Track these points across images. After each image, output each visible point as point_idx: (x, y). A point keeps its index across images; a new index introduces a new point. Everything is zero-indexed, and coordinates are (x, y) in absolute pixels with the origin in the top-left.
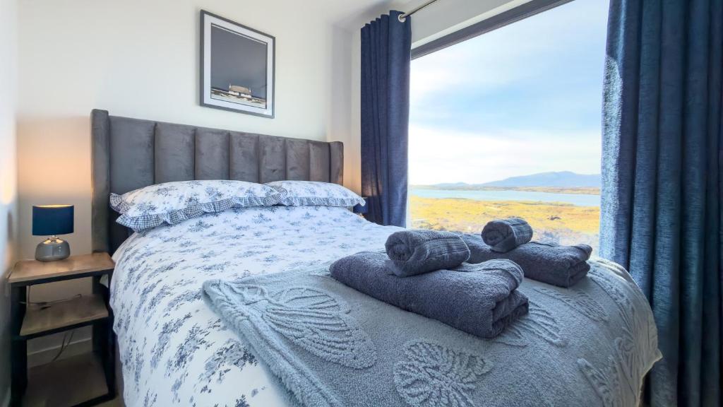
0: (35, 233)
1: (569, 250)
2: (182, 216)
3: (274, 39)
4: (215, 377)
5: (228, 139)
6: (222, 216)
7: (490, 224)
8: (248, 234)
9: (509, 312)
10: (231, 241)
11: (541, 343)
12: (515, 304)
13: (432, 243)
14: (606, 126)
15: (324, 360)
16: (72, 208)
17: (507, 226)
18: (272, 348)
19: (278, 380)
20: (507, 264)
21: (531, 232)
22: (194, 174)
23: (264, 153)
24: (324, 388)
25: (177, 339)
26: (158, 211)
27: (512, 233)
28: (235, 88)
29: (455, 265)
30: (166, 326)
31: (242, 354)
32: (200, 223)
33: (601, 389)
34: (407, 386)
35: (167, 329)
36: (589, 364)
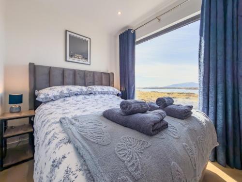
0: (9, 103)
1: (185, 107)
2: (58, 97)
3: (90, 39)
4: (57, 149)
5: (75, 72)
6: (72, 97)
7: (159, 99)
8: (80, 103)
9: (159, 127)
10: (74, 105)
11: (170, 138)
12: (162, 124)
13: (135, 104)
14: (200, 65)
15: (93, 142)
16: (22, 95)
17: (164, 99)
18: (76, 138)
19: (77, 149)
20: (160, 111)
21: (173, 101)
22: (63, 84)
23: (87, 77)
24: (91, 152)
25: (49, 136)
26: (50, 96)
27: (165, 101)
28: (77, 55)
29: (144, 112)
30: (47, 133)
31: (67, 141)
32: (64, 100)
33: (191, 154)
34: (119, 151)
35: (47, 134)
36: (187, 145)
